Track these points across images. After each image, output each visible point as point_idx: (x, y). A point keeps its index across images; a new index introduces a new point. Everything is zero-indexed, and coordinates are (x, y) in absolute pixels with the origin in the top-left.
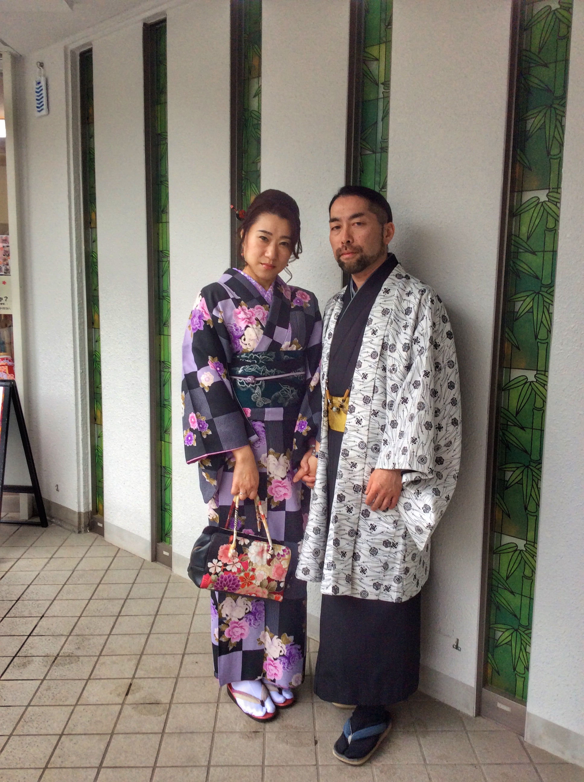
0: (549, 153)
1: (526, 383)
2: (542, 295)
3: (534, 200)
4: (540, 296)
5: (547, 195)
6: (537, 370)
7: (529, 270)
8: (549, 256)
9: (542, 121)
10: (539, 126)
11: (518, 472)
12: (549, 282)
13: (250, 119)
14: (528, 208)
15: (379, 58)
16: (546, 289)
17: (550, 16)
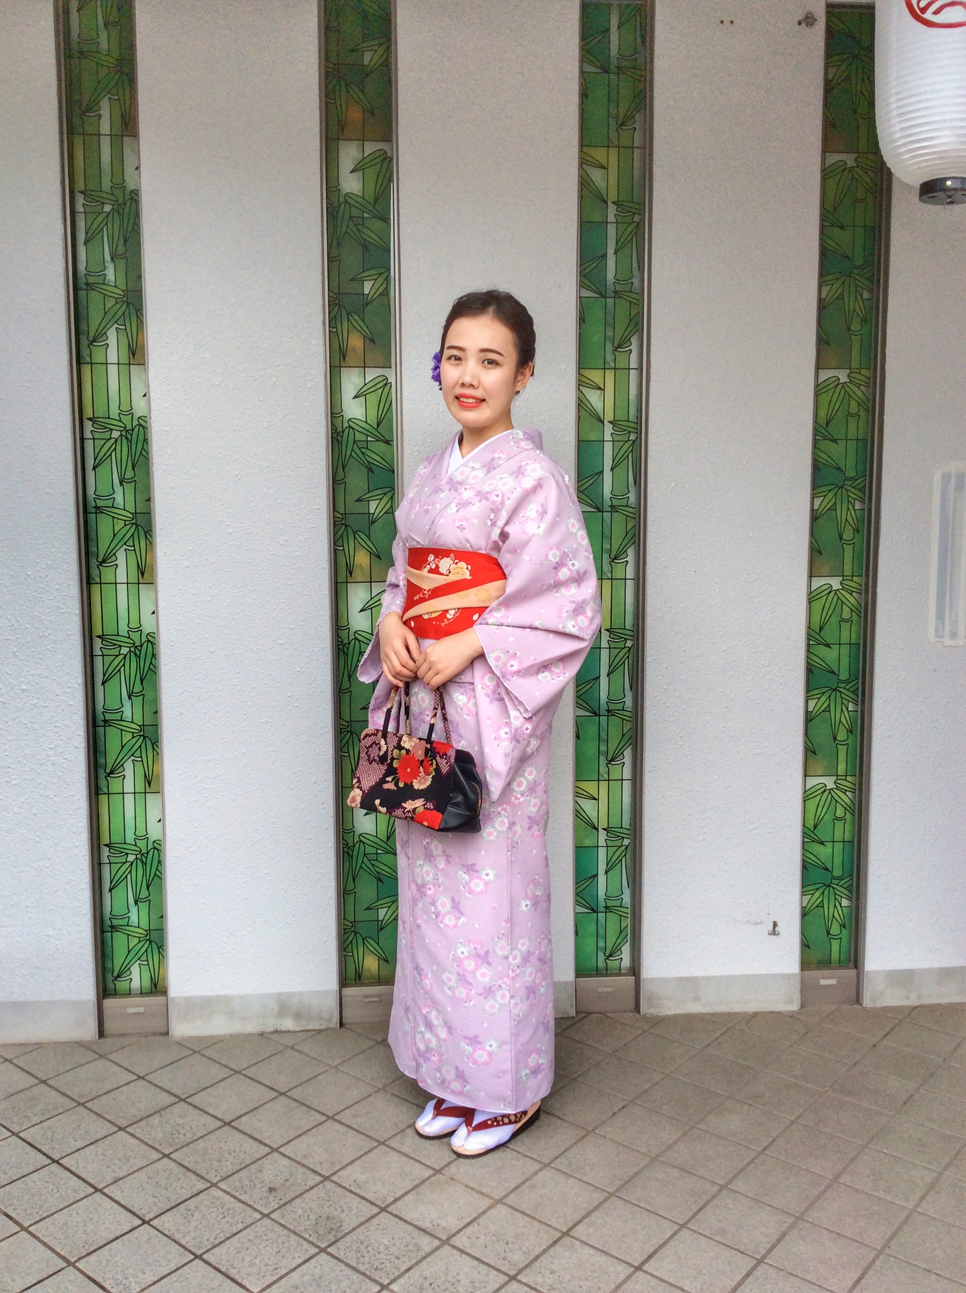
0: (849, 329)
1: (830, 593)
2: (847, 490)
3: (834, 379)
4: (844, 490)
5: (848, 376)
6: (843, 576)
7: (832, 462)
8: (852, 445)
9: (840, 291)
10: (837, 295)
11: (824, 698)
12: (854, 474)
13: (343, 206)
14: (827, 388)
15: (605, 164)
16: (851, 482)
17: (846, 173)
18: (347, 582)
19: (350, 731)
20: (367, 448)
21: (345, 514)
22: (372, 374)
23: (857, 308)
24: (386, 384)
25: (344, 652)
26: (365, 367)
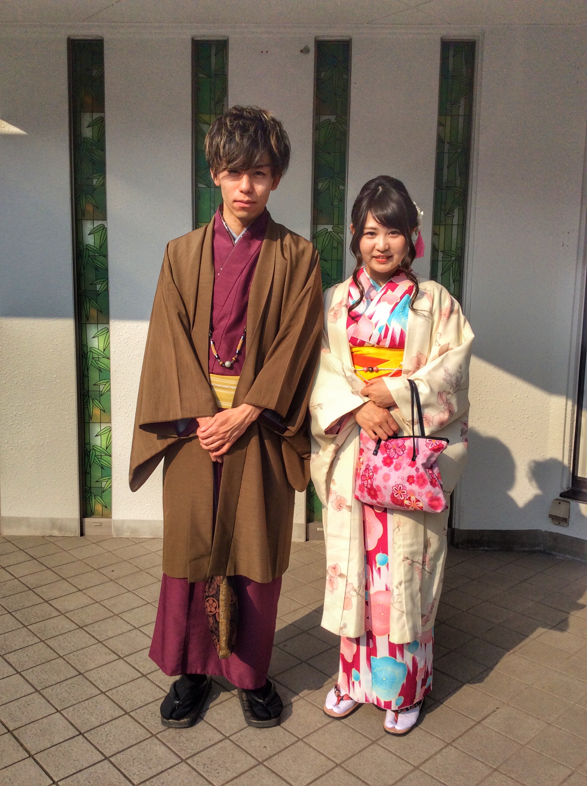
0: (332, 204)
3: (324, 230)
5: (332, 228)
8: (335, 262)
10: (326, 188)
13: (82, 143)
14: (321, 234)
17: (330, 126)
18: (86, 324)
19: (88, 396)
20: (95, 259)
21: (85, 291)
22: (97, 223)
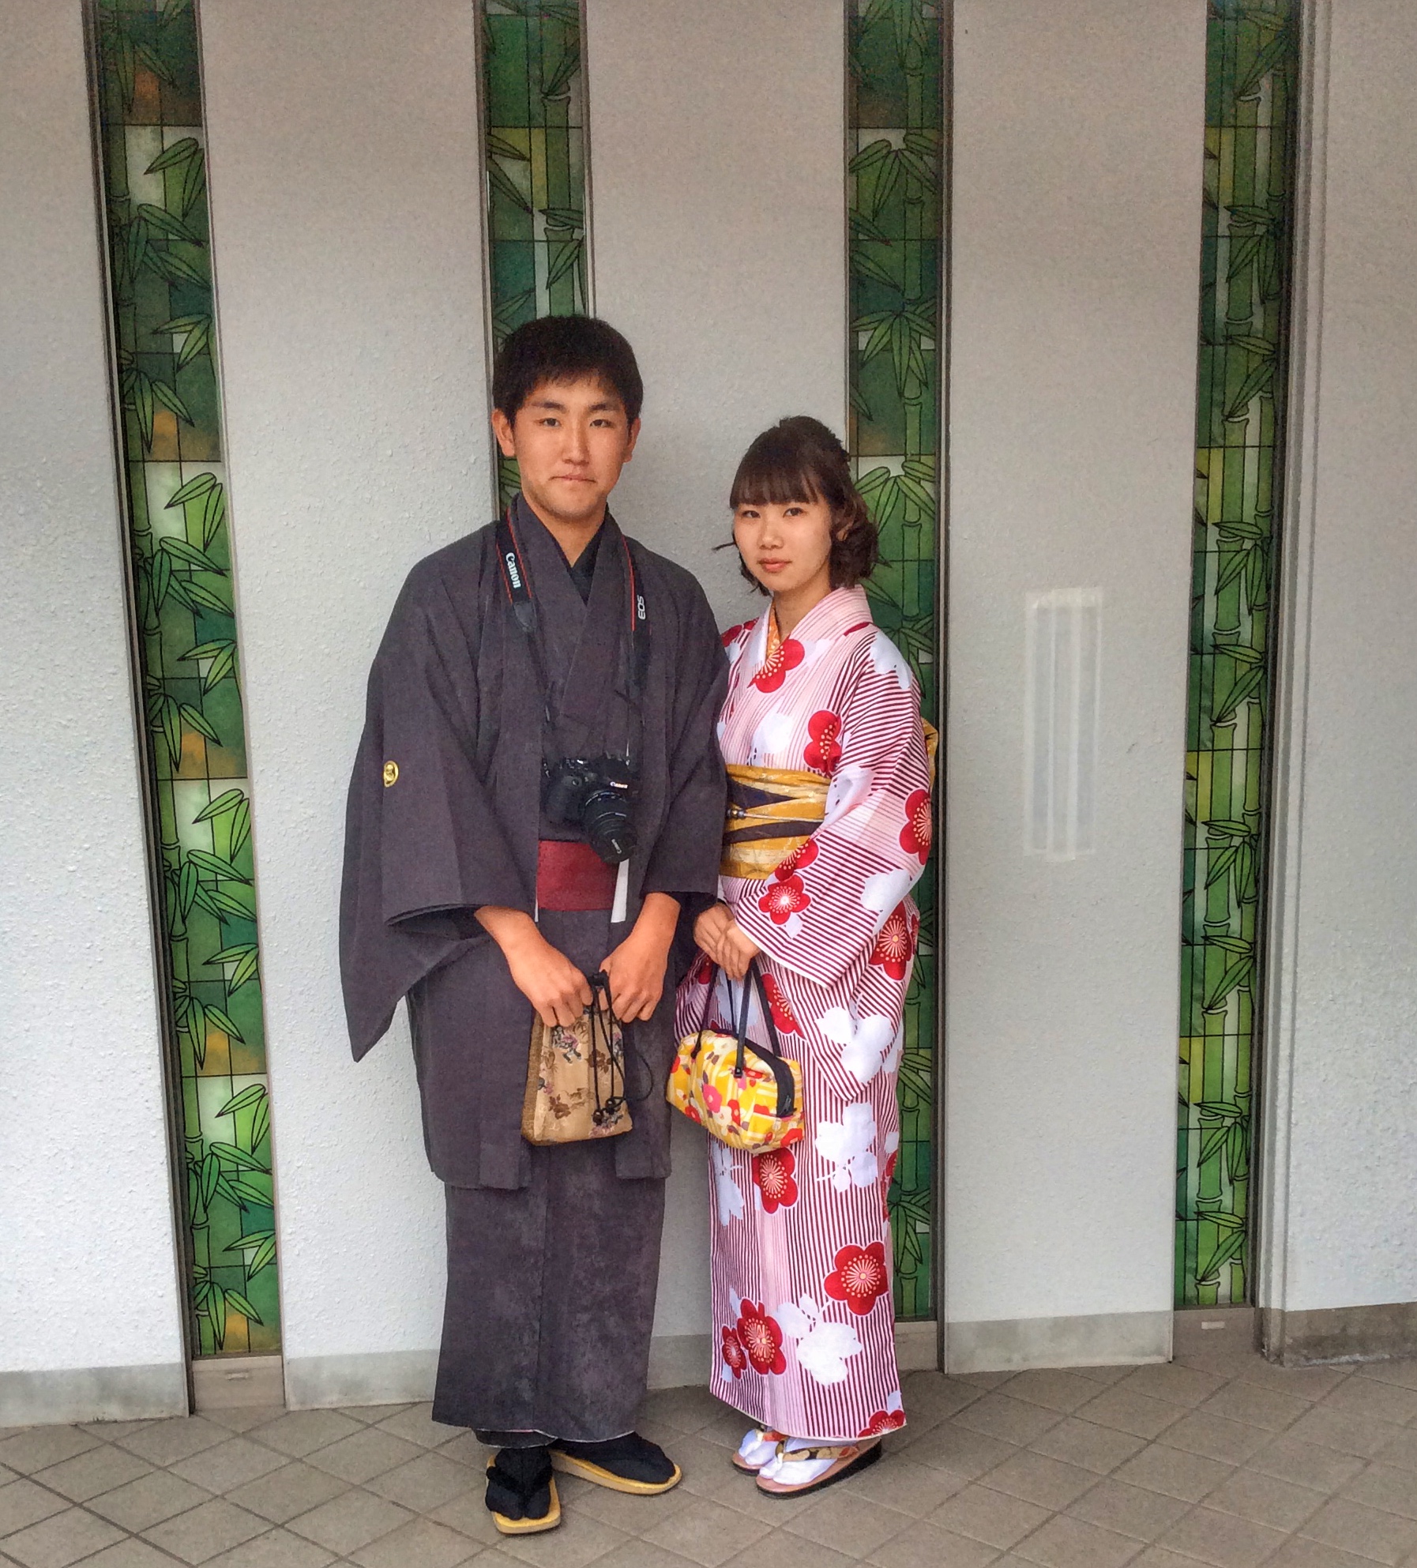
0: (901, 394)
3: (879, 473)
5: (903, 466)
7: (882, 594)
9: (885, 340)
10: (880, 346)
12: (915, 611)
13: (135, 224)
14: (873, 484)
15: (528, 156)
16: (912, 623)
17: (889, 161)
18: (172, 780)
19: (189, 996)
20: (190, 581)
21: (164, 678)
22: (191, 471)
23: (913, 364)
24: (214, 486)
25: (172, 881)
26: (180, 461)
